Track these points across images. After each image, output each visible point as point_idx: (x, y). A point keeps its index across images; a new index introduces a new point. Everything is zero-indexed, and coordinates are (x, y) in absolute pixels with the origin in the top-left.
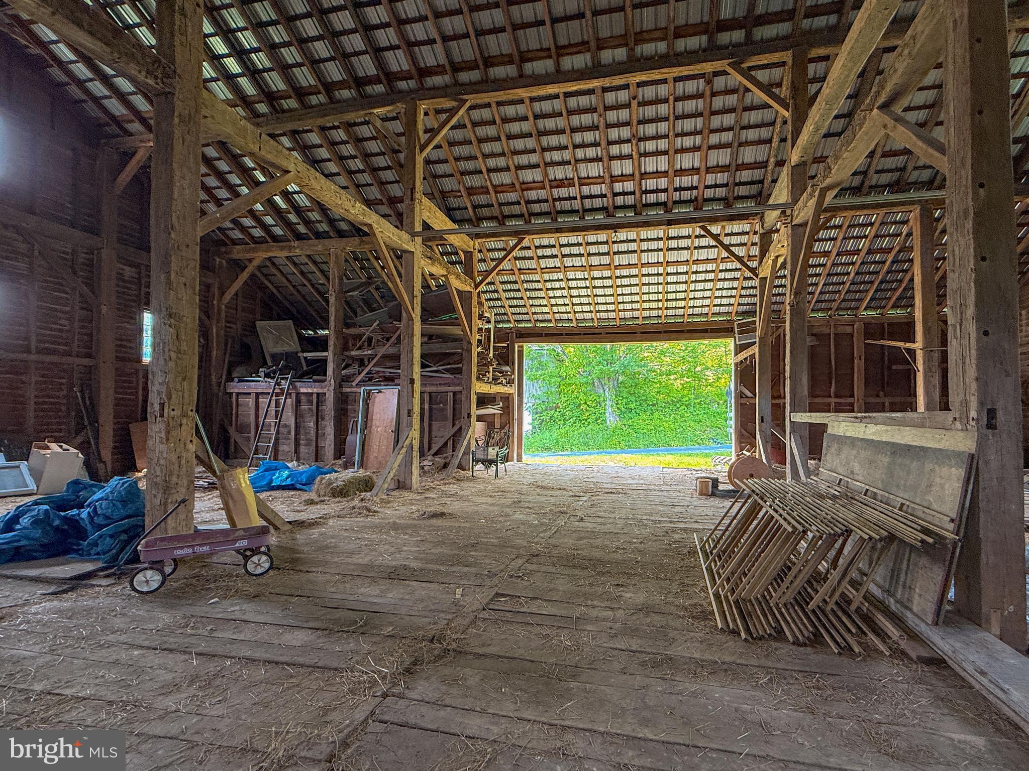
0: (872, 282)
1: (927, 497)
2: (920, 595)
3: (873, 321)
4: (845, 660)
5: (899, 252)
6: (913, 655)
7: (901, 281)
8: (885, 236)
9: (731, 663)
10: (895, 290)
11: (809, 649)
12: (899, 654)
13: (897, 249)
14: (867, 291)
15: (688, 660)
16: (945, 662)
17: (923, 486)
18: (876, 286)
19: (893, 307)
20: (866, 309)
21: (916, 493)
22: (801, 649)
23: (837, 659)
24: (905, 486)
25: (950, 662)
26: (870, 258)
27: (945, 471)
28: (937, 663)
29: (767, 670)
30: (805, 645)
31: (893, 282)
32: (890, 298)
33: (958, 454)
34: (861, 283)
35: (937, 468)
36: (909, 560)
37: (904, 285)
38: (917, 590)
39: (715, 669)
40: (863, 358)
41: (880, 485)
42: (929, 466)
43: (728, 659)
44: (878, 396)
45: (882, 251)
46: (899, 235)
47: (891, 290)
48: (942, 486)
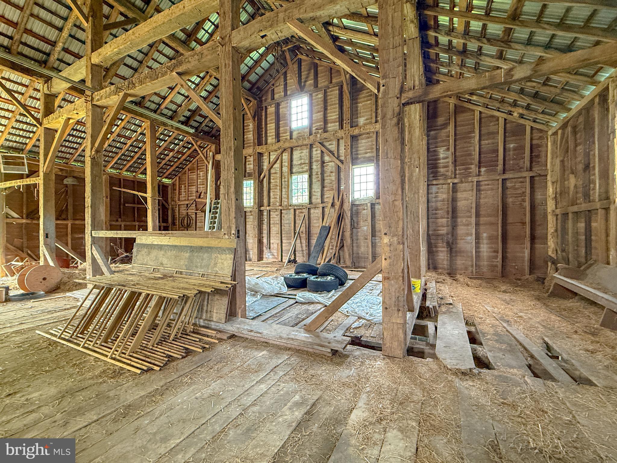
0: (117, 153)
1: (215, 269)
2: (217, 313)
3: (115, 176)
4: (207, 353)
5: (135, 141)
6: (225, 338)
7: (132, 157)
8: (129, 130)
9: (165, 384)
10: (129, 161)
11: (189, 357)
12: (220, 340)
13: (134, 139)
14: (113, 158)
15: (141, 399)
16: (234, 335)
17: (212, 264)
18: (119, 156)
19: (127, 171)
20: (111, 168)
21: (208, 268)
22: (186, 358)
23: (204, 354)
24: (201, 265)
25: (236, 334)
26: (118, 139)
27: (224, 256)
28: (232, 336)
29: (185, 375)
30: (187, 356)
31: (129, 156)
32: (125, 165)
33: (229, 249)
34: (110, 152)
35: (219, 255)
36: (208, 299)
37: (134, 160)
38: (215, 311)
39: (162, 392)
40: (109, 197)
41: (184, 267)
42: (214, 256)
43: (162, 383)
44: (117, 221)
45: (125, 137)
46: (136, 132)
47: (126, 160)
48: (222, 263)
